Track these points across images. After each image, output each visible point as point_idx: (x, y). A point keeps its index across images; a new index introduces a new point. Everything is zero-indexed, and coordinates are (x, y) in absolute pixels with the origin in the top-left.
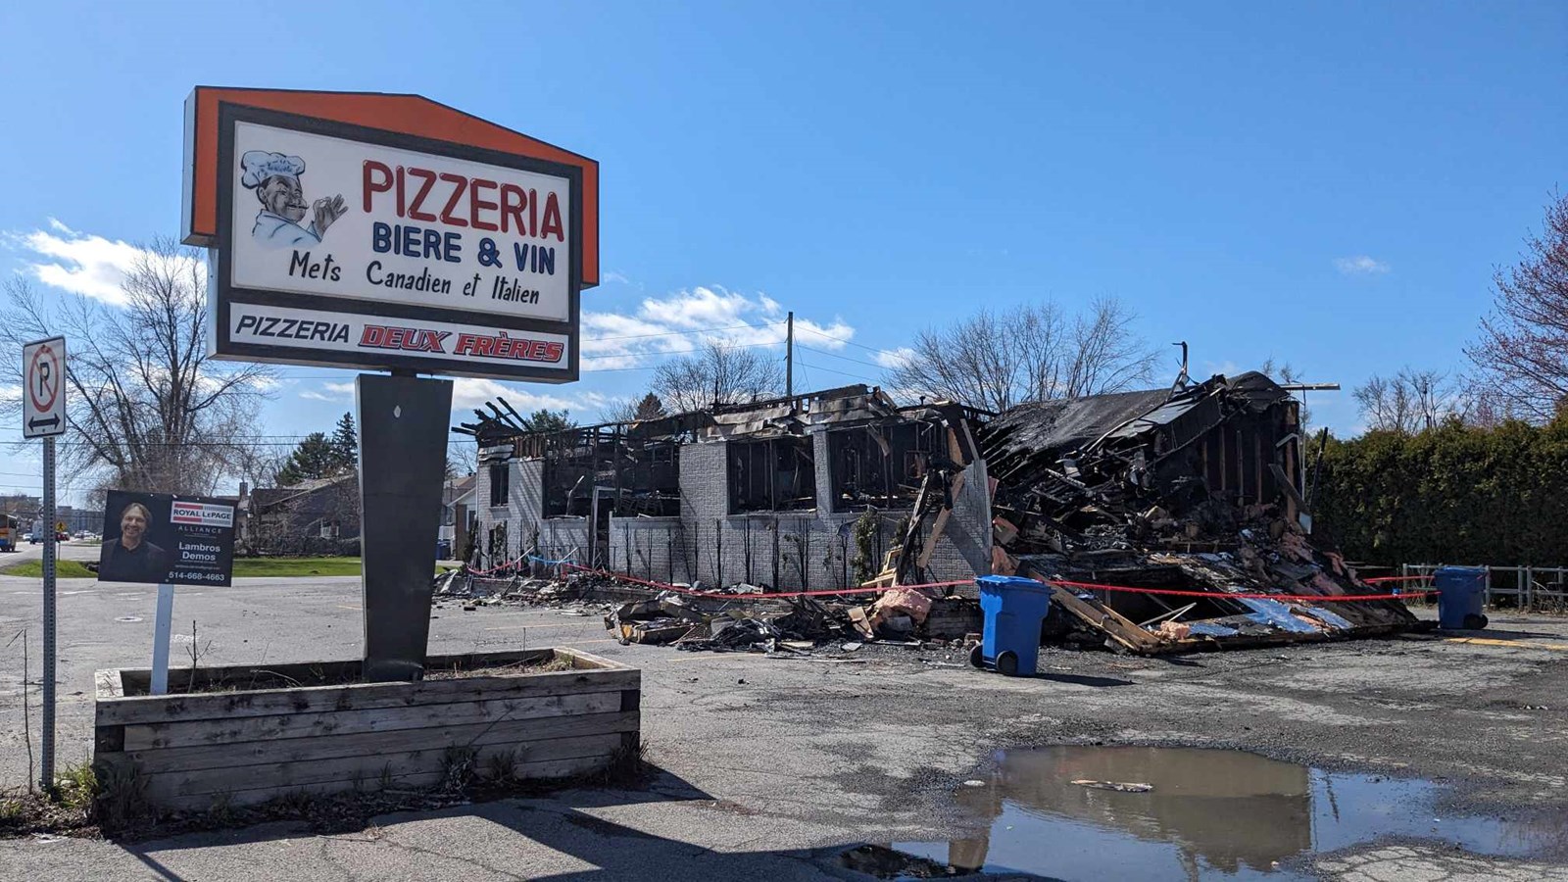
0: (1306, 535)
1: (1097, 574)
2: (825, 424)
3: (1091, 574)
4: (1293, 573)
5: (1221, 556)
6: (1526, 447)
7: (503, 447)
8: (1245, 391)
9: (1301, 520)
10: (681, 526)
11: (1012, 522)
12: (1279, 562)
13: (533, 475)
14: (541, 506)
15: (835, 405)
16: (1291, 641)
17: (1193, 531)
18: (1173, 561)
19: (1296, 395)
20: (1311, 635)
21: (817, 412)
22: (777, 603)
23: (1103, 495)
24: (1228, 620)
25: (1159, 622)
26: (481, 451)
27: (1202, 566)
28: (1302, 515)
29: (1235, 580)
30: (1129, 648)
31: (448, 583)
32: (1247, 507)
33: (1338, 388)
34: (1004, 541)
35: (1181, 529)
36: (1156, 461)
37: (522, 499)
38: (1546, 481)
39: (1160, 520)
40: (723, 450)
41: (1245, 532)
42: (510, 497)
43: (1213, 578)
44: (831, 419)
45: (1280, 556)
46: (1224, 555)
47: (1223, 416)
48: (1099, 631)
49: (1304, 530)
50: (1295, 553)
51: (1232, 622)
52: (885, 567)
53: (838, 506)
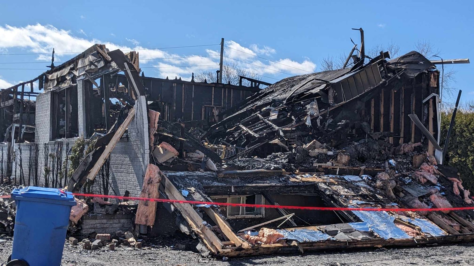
0: (438, 165)
1: (235, 187)
2: (83, 75)
3: (231, 187)
4: (415, 192)
5: (362, 178)
8: (404, 64)
9: (436, 154)
11: (174, 146)
12: (410, 184)
16: (380, 246)
17: (345, 159)
18: (315, 180)
19: (438, 67)
20: (399, 242)
23: (281, 131)
24: (330, 228)
25: (258, 229)
27: (338, 184)
28: (437, 151)
29: (361, 196)
30: (211, 251)
32: (404, 144)
33: (468, 62)
34: (161, 160)
35: (334, 157)
36: (330, 109)
39: (316, 151)
40: (49, 96)
41: (392, 161)
43: (342, 193)
45: (413, 179)
46: (365, 177)
47: (384, 80)
48: (196, 235)
49: (438, 161)
50: (424, 178)
51: (334, 229)
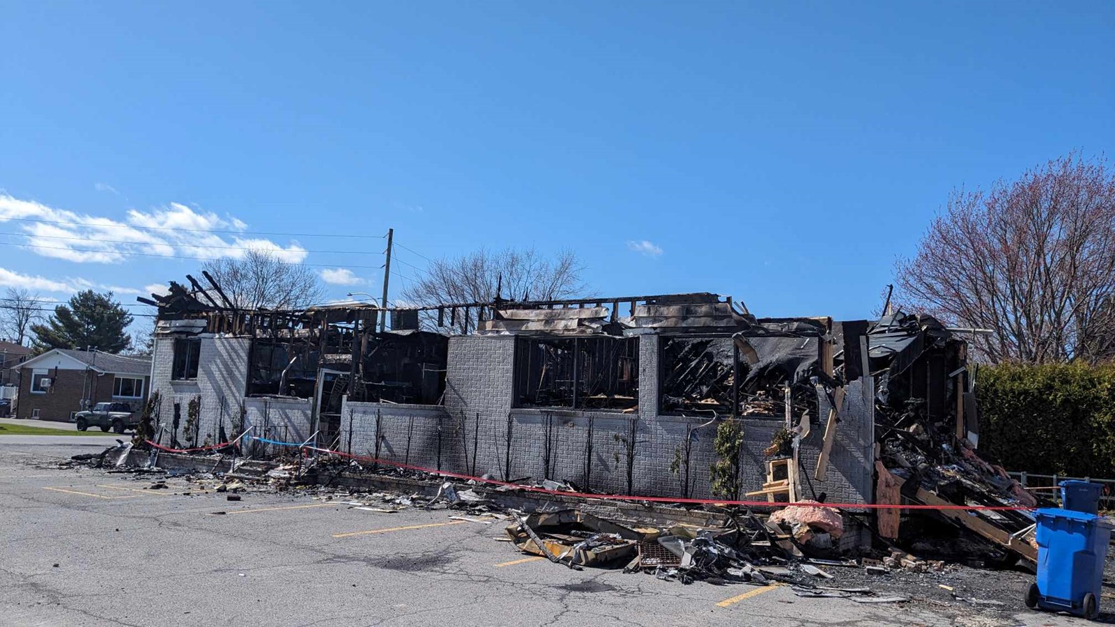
0: (974, 450)
2: (655, 328)
4: (997, 483)
6: (993, 385)
7: (190, 321)
9: (969, 437)
10: (443, 416)
13: (236, 352)
14: (244, 383)
15: (673, 310)
18: (950, 473)
21: (646, 315)
22: (615, 505)
26: (161, 323)
28: (969, 433)
31: (123, 456)
37: (217, 374)
38: (1009, 409)
40: (510, 345)
41: (944, 445)
42: (200, 371)
44: (664, 323)
47: (925, 349)
49: (973, 445)
52: (770, 478)
53: (665, 408)
